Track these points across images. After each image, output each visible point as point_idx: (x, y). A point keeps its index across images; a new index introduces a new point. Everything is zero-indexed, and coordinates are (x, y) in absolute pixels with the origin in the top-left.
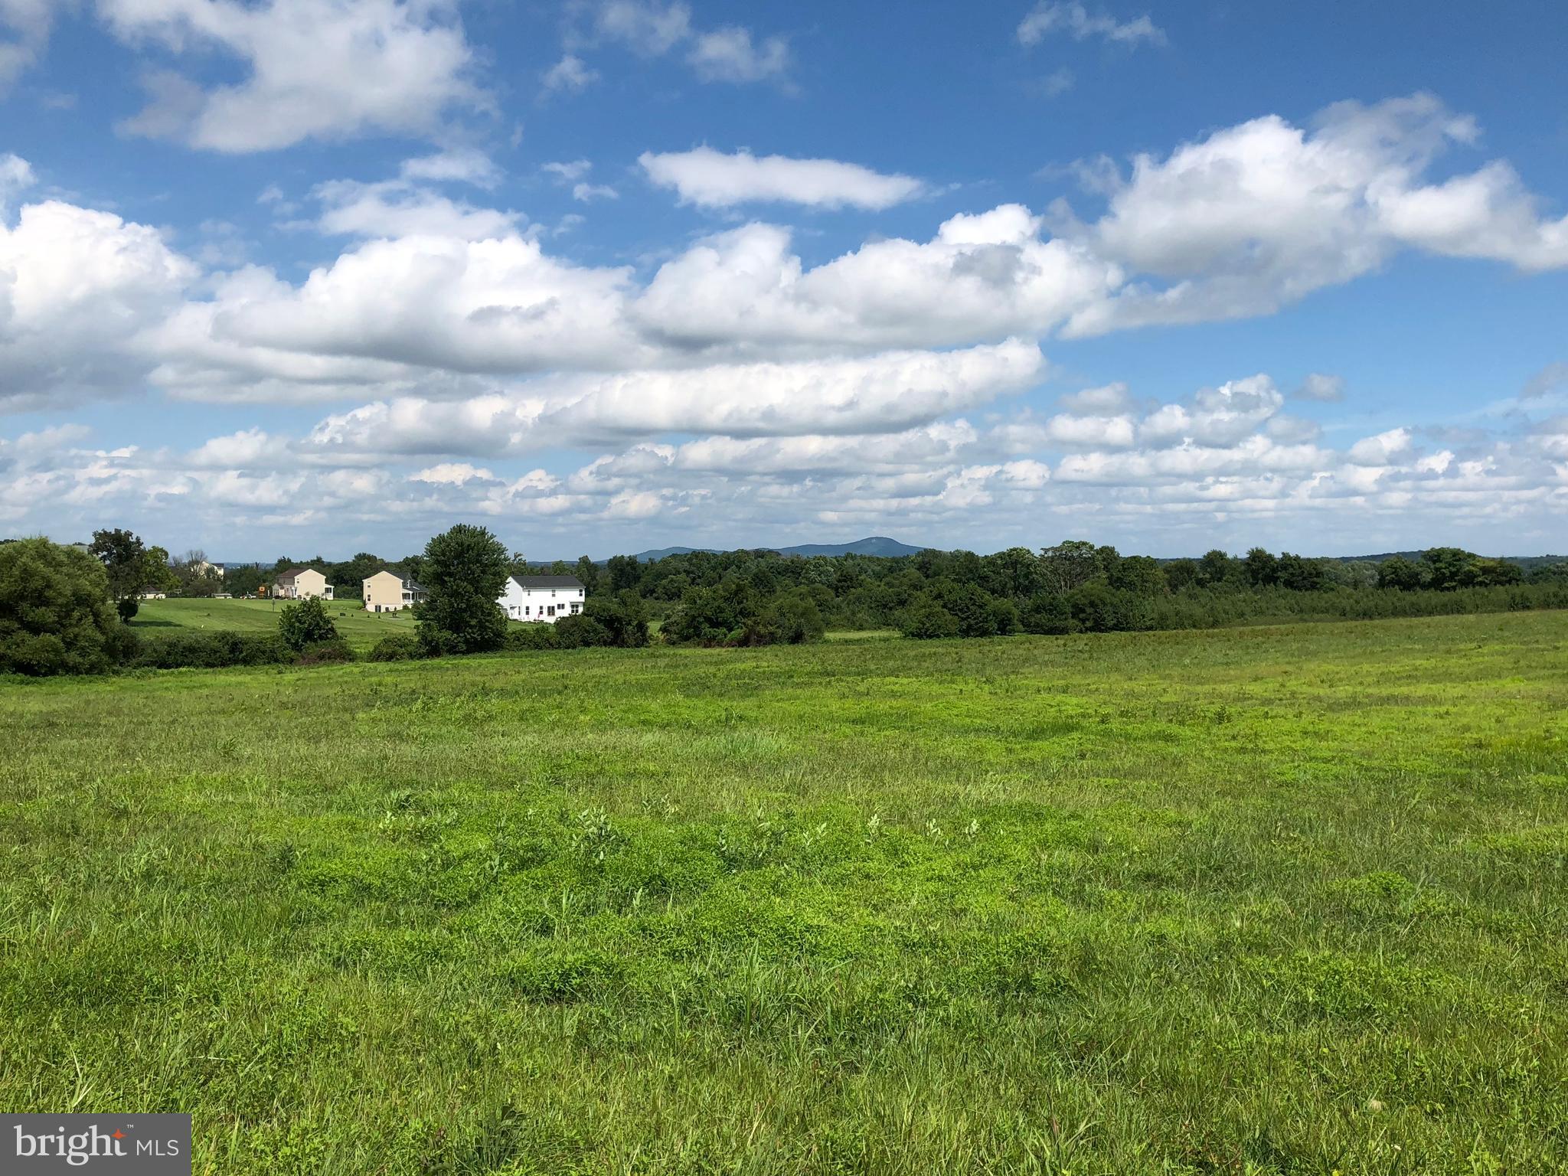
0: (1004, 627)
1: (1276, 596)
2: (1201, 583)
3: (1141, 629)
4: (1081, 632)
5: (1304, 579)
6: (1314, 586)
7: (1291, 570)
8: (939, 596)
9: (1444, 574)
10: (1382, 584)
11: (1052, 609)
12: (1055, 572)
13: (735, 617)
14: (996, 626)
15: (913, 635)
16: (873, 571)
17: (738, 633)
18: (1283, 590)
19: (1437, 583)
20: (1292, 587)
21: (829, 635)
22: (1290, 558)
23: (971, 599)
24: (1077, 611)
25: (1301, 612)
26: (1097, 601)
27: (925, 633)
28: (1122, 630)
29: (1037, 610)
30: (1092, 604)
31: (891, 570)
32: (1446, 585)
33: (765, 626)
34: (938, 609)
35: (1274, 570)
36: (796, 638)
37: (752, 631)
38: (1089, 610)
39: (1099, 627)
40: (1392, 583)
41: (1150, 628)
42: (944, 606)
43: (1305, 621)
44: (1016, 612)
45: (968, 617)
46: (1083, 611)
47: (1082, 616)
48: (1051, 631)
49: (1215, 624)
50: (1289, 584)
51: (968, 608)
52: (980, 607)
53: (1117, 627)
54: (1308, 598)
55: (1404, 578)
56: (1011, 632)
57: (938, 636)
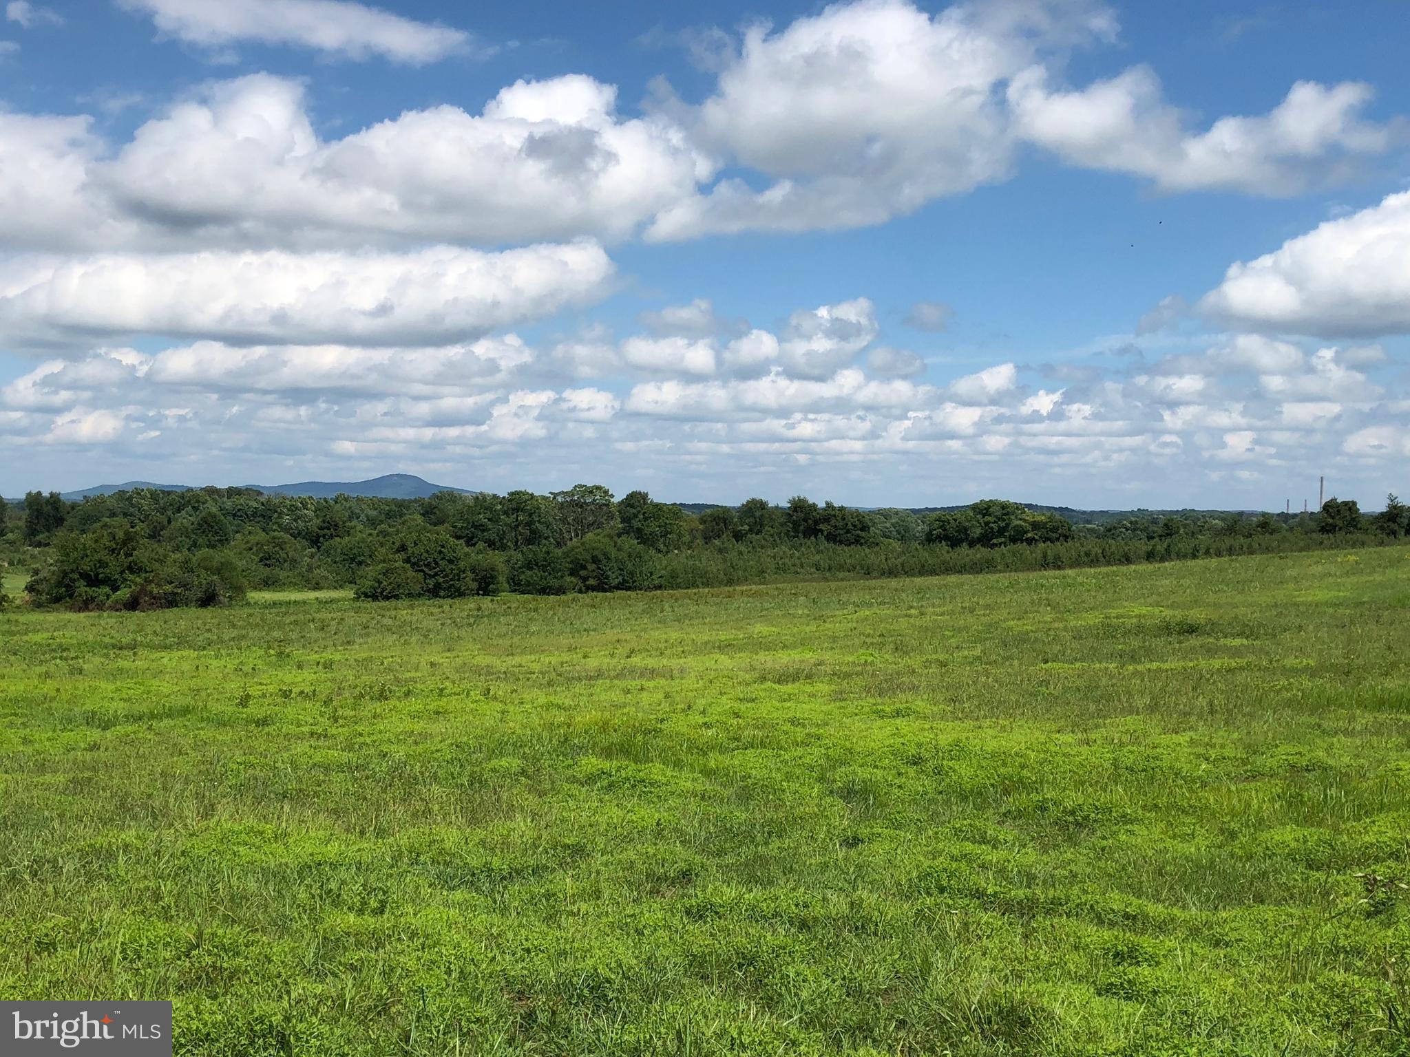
0: (486, 586)
1: (815, 551)
2: (738, 536)
3: (648, 589)
4: (580, 591)
5: (848, 531)
6: (857, 541)
7: (833, 522)
8: (403, 548)
9: (992, 528)
10: (930, 539)
11: (546, 565)
12: (564, 520)
13: (122, 572)
14: (475, 585)
15: (366, 596)
16: (367, 516)
17: (124, 593)
18: (824, 544)
19: (985, 540)
20: (835, 542)
21: (254, 596)
22: (833, 508)
23: (440, 552)
24: (577, 568)
25: (827, 571)
26: (601, 557)
27: (382, 593)
28: (628, 589)
29: (529, 566)
30: (595, 560)
31: (389, 515)
32: (995, 541)
33: (159, 585)
34: (399, 564)
35: (816, 522)
36: (208, 600)
37: (143, 591)
38: (591, 567)
39: (602, 586)
40: (939, 538)
41: (659, 587)
42: (408, 561)
43: (827, 580)
44: (501, 567)
45: (436, 574)
46: (584, 567)
47: (582, 573)
48: (545, 591)
49: (730, 582)
50: (831, 538)
51: (436, 563)
52: (450, 561)
53: (622, 586)
54: (846, 554)
55: (952, 533)
56: (495, 592)
57: (397, 597)
